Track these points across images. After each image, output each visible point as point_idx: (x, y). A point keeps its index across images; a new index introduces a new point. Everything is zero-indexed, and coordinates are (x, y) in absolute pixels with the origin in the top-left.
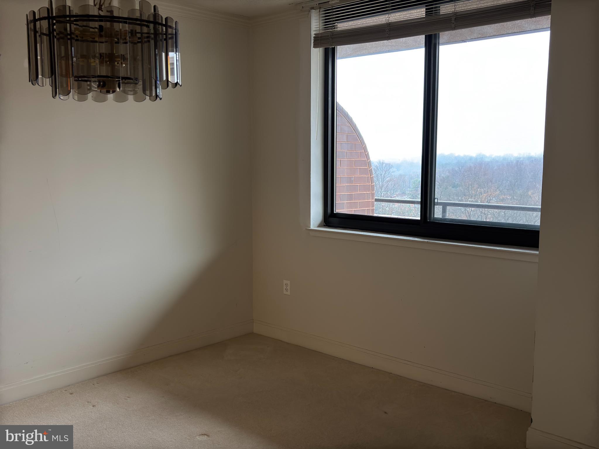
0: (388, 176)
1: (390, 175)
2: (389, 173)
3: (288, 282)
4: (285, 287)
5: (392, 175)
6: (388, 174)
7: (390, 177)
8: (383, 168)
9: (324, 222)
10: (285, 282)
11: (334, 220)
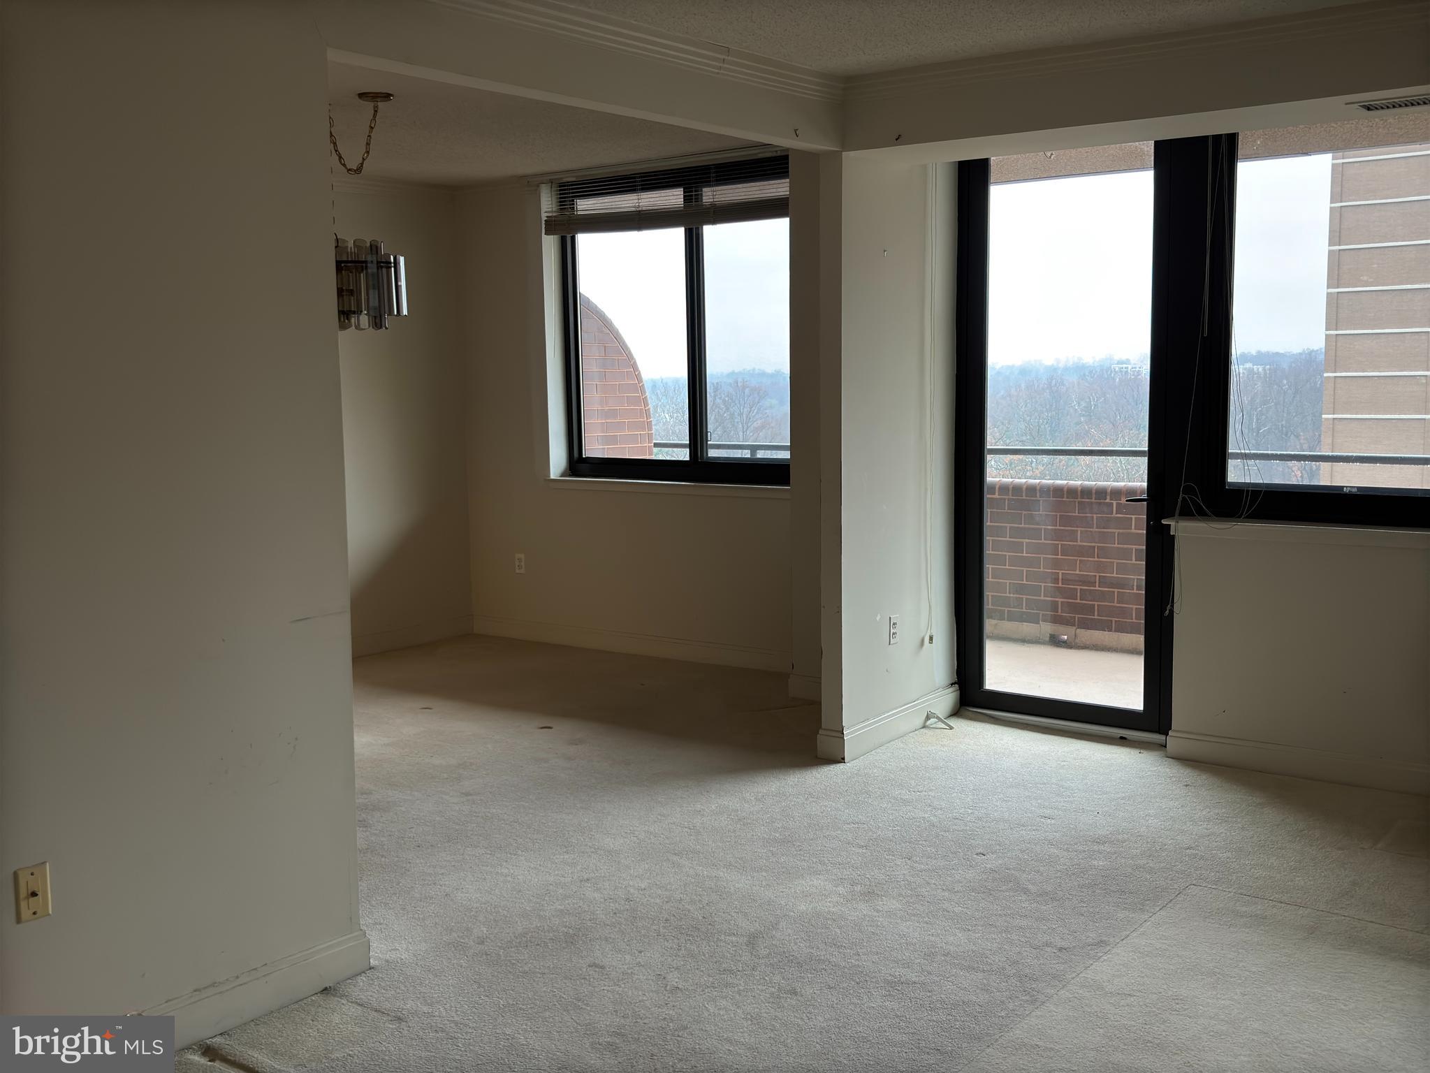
0: (757, 417)
1: (760, 415)
2: (759, 409)
3: (522, 556)
4: (517, 563)
5: (766, 413)
6: (757, 413)
7: (761, 418)
8: (746, 399)
9: (570, 470)
10: (518, 556)
11: (583, 466)
